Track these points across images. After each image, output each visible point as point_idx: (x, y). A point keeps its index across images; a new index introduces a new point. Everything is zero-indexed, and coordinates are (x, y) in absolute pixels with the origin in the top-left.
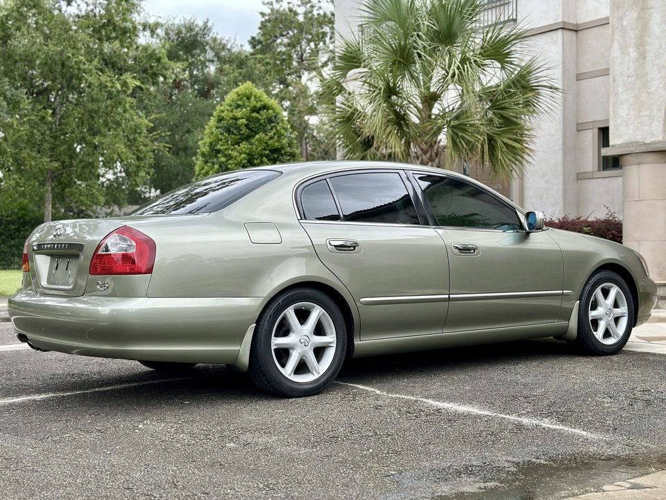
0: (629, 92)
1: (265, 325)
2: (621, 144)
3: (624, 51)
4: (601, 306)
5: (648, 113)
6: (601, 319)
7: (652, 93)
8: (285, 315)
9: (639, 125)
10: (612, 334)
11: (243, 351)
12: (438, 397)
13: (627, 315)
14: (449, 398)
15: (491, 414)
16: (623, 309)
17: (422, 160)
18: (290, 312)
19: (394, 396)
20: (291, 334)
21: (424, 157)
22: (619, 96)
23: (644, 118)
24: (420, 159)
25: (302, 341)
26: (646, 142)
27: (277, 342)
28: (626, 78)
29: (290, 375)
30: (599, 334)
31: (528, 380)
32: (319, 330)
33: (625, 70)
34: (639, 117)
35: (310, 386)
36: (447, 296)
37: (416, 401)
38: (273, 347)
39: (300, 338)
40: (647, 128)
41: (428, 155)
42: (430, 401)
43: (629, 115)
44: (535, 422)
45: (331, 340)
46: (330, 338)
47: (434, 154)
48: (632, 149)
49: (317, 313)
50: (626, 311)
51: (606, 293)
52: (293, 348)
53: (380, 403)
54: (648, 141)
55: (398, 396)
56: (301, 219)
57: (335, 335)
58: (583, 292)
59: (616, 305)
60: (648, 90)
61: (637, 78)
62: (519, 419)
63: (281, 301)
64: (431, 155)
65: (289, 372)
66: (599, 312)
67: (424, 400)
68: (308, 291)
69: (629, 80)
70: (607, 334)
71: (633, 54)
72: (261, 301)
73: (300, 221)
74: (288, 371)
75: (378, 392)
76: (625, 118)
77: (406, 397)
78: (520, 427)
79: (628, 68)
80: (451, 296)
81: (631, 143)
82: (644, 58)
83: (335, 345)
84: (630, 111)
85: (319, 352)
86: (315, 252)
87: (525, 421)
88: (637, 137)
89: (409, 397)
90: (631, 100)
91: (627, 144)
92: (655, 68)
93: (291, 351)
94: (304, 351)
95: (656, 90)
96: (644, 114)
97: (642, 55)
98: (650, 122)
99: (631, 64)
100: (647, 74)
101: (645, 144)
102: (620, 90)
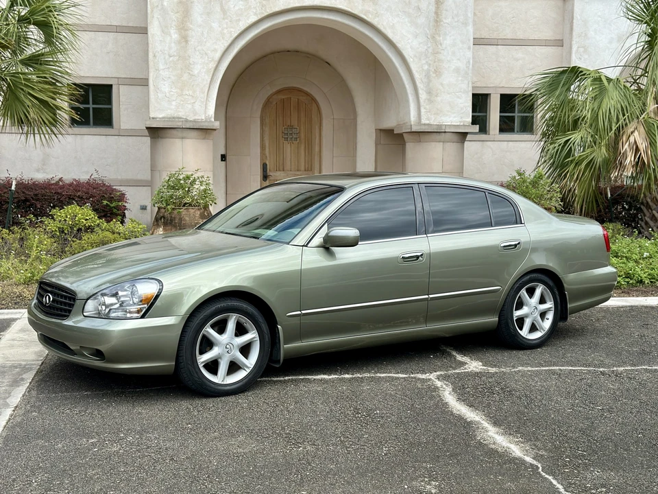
0: (171, 70)
2: (163, 118)
3: (165, 30)
5: (191, 92)
7: (194, 75)
9: (182, 103)
22: (161, 72)
23: (186, 97)
26: (189, 119)
28: (167, 57)
33: (166, 48)
34: (182, 95)
40: (190, 106)
43: (172, 91)
48: (179, 124)
54: (191, 118)
60: (191, 73)
61: (178, 60)
69: (171, 59)
71: (175, 36)
76: (167, 94)
79: (170, 48)
81: (174, 118)
82: (187, 42)
84: (172, 88)
88: (180, 114)
90: (173, 78)
91: (170, 118)
92: (198, 53)
95: (198, 73)
96: (187, 93)
97: (184, 39)
98: (193, 101)
99: (173, 45)
100: (190, 57)
101: (187, 121)
102: (161, 67)
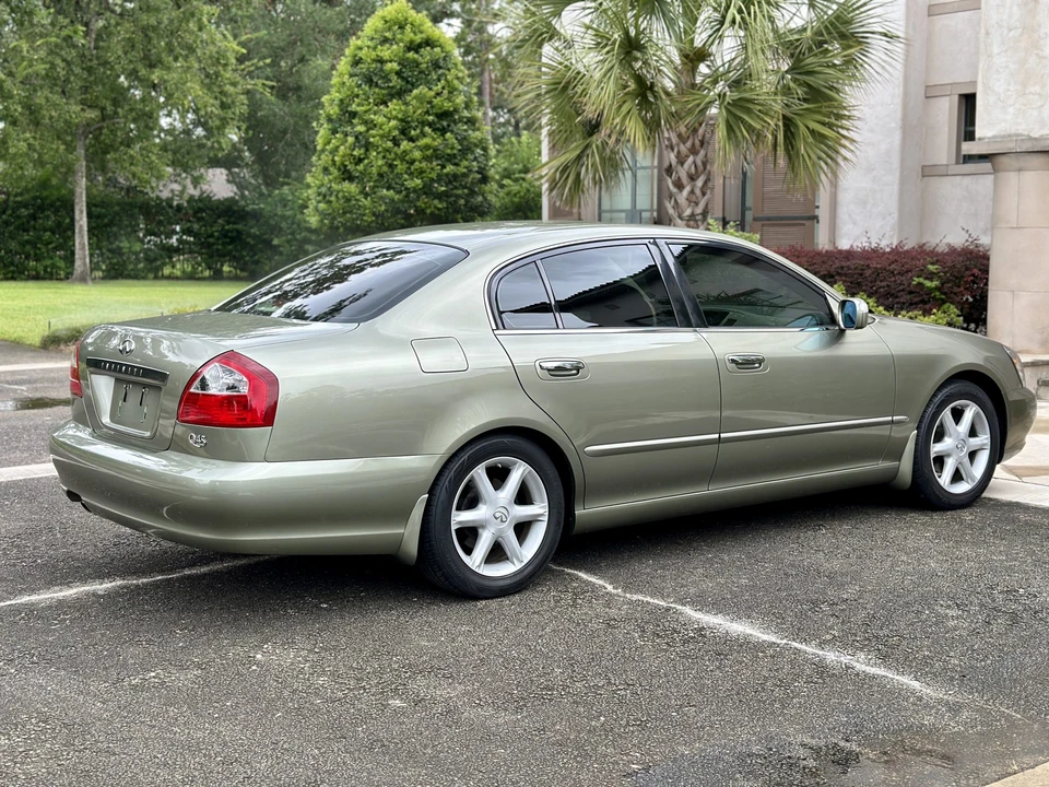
0: (1009, 53)
1: (442, 493)
2: (994, 137)
4: (950, 436)
5: (1037, 88)
6: (949, 455)
7: (1045, 58)
8: (472, 477)
9: (1023, 108)
10: (964, 476)
11: (408, 535)
12: (700, 602)
13: (989, 447)
14: (718, 606)
15: (779, 641)
16: (984, 439)
17: (679, 152)
18: (480, 473)
19: (635, 597)
20: (480, 506)
21: (682, 147)
22: (994, 59)
23: (1031, 96)
24: (676, 150)
25: (498, 515)
26: (1033, 135)
27: (461, 518)
28: (1005, 31)
29: (479, 566)
30: (944, 479)
31: (836, 565)
32: (523, 497)
33: (1005, 17)
34: (1025, 94)
35: (508, 582)
36: (717, 436)
37: (668, 609)
38: (454, 527)
39: (495, 510)
40: (1035, 113)
41: (689, 144)
42: (688, 610)
43: (1009, 90)
44: (845, 659)
45: (541, 511)
46: (539, 508)
47: (697, 143)
48: (1011, 146)
49: (519, 472)
50: (988, 441)
51: (958, 415)
52: (483, 527)
53: (613, 612)
54: (1035, 134)
55: (641, 598)
56: (498, 328)
57: (546, 504)
58: (923, 417)
59: (973, 433)
60: (1041, 53)
61: (1022, 32)
62: (821, 653)
63: (466, 457)
64: (693, 144)
65: (477, 563)
66: (946, 444)
67: (679, 607)
68: (506, 440)
69: (1011, 34)
70: (957, 477)
72: (436, 459)
73: (496, 332)
74: (475, 561)
75: (610, 588)
76: (1003, 95)
77: (652, 601)
78: (821, 668)
79: (1011, 16)
80: (722, 435)
81: (1010, 136)
83: (546, 519)
84: (1009, 85)
85: (522, 529)
86: (517, 380)
87: (831, 656)
88: (1019, 127)
89: (656, 601)
90: (1012, 66)
91: (1003, 137)
93: (480, 531)
94: (501, 531)
96: (1032, 89)
98: (1039, 104)
99: (1015, 9)
100: (1040, 26)
101: (1030, 139)
102: (996, 50)
